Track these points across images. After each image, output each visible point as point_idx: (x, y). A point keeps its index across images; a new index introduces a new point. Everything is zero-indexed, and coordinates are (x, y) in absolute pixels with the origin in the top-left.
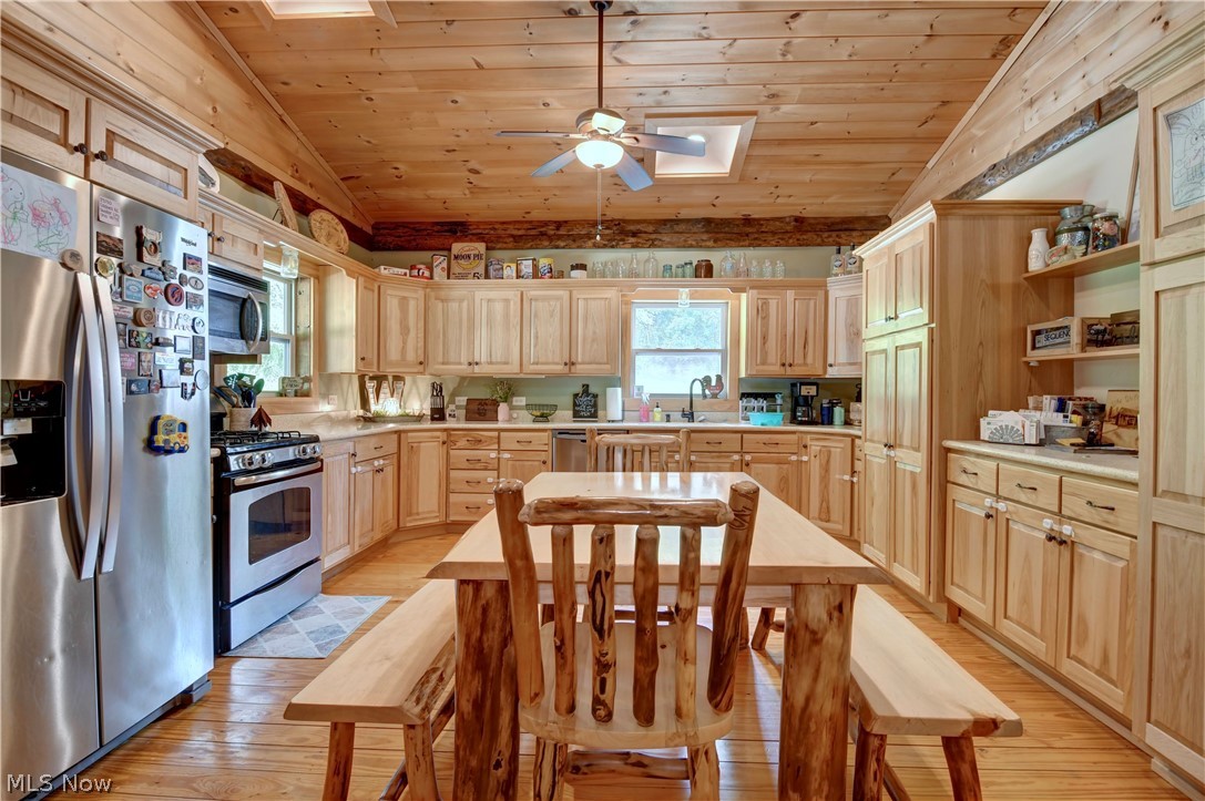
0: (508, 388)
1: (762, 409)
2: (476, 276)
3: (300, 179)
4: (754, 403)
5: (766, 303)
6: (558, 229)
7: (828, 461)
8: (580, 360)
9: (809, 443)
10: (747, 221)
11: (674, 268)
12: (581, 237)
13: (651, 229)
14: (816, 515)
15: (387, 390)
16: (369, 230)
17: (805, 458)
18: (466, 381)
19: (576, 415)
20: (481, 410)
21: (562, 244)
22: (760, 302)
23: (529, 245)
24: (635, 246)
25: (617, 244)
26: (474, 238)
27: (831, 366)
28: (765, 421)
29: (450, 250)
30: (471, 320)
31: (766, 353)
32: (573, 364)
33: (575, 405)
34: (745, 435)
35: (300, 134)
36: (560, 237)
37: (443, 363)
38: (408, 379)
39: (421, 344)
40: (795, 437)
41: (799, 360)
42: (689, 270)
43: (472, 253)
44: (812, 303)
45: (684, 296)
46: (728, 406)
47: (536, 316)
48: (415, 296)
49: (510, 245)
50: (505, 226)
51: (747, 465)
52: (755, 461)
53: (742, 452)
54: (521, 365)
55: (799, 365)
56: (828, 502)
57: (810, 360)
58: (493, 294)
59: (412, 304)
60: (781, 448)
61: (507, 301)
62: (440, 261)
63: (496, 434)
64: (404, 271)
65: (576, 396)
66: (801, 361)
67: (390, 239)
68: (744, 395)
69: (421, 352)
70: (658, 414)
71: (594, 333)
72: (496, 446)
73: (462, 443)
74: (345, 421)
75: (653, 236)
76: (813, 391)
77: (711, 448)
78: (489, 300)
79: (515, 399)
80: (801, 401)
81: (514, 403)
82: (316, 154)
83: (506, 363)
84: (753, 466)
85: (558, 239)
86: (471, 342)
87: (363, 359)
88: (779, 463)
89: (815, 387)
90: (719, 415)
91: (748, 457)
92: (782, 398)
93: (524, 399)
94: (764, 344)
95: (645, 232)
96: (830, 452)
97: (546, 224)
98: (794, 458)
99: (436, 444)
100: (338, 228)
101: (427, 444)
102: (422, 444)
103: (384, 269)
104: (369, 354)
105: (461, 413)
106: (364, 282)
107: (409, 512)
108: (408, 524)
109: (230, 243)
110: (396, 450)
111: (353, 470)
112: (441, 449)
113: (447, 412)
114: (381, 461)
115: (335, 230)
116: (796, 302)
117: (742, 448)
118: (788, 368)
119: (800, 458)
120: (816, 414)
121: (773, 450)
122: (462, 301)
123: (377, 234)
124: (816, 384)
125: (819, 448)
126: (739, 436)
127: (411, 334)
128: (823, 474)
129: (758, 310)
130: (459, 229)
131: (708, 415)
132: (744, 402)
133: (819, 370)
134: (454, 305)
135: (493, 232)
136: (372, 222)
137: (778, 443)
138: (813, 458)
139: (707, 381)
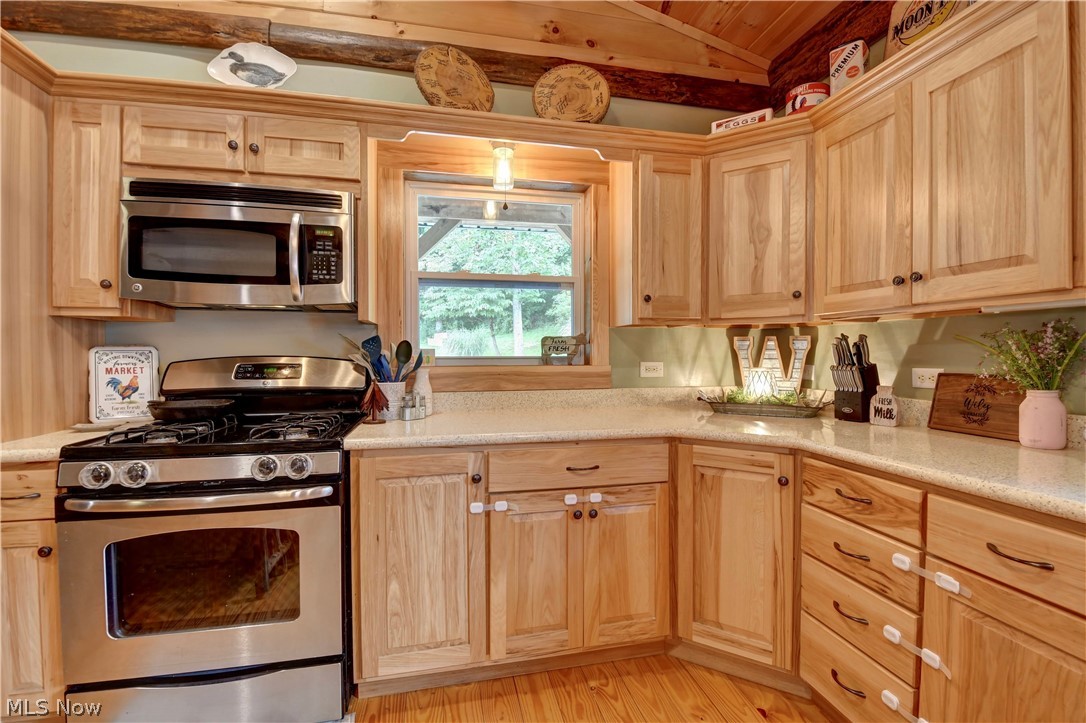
0: (1068, 341)
3: (563, 42)
15: (776, 353)
16: (761, 78)
20: (975, 407)
29: (889, 23)
37: (843, 289)
39: (799, 256)
54: (1075, 255)
59: (776, 176)
62: (845, 57)
64: (759, 113)
69: (799, 271)
72: (912, 536)
73: (825, 494)
74: (676, 404)
78: (953, 84)
87: (646, 298)
99: (764, 479)
100: (591, 84)
101: (739, 476)
102: (727, 475)
103: (718, 126)
104: (674, 290)
105: (923, 405)
106: (655, 160)
107: (697, 615)
108: (696, 639)
109: (286, 152)
110: (665, 476)
111: (477, 507)
112: (777, 495)
113: (874, 403)
114: (596, 497)
115: (584, 87)
122: (882, 122)
123: (771, 80)
127: (777, 237)
134: (863, 141)
136: (765, 64)
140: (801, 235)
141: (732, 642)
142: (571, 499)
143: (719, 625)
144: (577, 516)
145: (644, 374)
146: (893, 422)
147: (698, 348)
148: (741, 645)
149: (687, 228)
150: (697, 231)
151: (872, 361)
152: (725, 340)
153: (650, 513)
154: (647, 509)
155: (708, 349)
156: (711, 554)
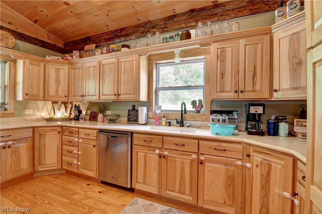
1: (219, 121)
4: (220, 117)
5: (223, 50)
6: (121, 32)
7: (268, 174)
8: (122, 93)
9: (252, 154)
10: (216, 5)
11: (168, 39)
12: (130, 34)
13: (162, 23)
15: (64, 108)
16: (62, 46)
17: (248, 165)
18: (92, 104)
19: (129, 120)
20: (94, 116)
21: (123, 39)
22: (219, 50)
25: (146, 33)
26: (92, 42)
27: (276, 91)
28: (218, 132)
29: (84, 49)
31: (224, 84)
32: (119, 95)
33: (129, 115)
34: (201, 142)
36: (122, 36)
37: (74, 96)
39: (66, 88)
40: (240, 147)
41: (249, 87)
42: (178, 38)
43: (91, 49)
44: (259, 46)
46: (205, 118)
47: (105, 72)
50: (103, 35)
51: (201, 163)
52: (207, 160)
53: (198, 153)
54: (100, 96)
55: (250, 91)
57: (258, 87)
58: (90, 64)
59: (62, 71)
61: (94, 66)
62: (76, 53)
63: (77, 129)
64: (58, 57)
65: (129, 110)
66: (251, 88)
68: (213, 112)
69: (66, 92)
70: (164, 121)
71: (128, 78)
72: (77, 136)
73: (66, 133)
74: (37, 120)
75: (163, 26)
76: (260, 110)
77: (178, 148)
78: (88, 67)
79: (107, 111)
80: (251, 116)
83: (94, 95)
84: (207, 164)
86: (82, 87)
87: (27, 94)
88: (226, 164)
89: (261, 108)
91: (202, 158)
92: (237, 114)
93: (110, 112)
94: (222, 78)
95: (160, 25)
96: (270, 166)
97: (117, 30)
98: (239, 163)
99: (55, 133)
100: (10, 37)
101: (50, 133)
102: (47, 133)
103: (48, 57)
104: (35, 92)
105: (88, 117)
106: (30, 61)
107: (40, 164)
108: (39, 170)
110: (31, 136)
112: (58, 135)
113: (80, 117)
114: (10, 143)
115: (7, 38)
116: (247, 47)
117: (198, 150)
118: (240, 93)
119: (244, 164)
120: (263, 127)
121: (221, 154)
122: (80, 68)
123: (65, 47)
124: (263, 105)
125: (260, 160)
126: (196, 141)
127: (62, 84)
128: (264, 184)
129: (218, 56)
130: (87, 40)
131: (193, 123)
132: (214, 116)
133: (265, 95)
134: (77, 71)
135: (98, 39)
136: (63, 43)
137: (225, 150)
138: (255, 167)
139: (194, 103)
140: (67, 84)
141: (48, 167)
143: (45, 165)
144: (4, 148)
145: (26, 113)
146: (83, 120)
147: (43, 106)
148: (50, 167)
149: (39, 78)
150: (42, 79)
151: (81, 109)
152: (51, 105)
153: (27, 144)
154: (26, 144)
155: (46, 106)
156: (43, 150)
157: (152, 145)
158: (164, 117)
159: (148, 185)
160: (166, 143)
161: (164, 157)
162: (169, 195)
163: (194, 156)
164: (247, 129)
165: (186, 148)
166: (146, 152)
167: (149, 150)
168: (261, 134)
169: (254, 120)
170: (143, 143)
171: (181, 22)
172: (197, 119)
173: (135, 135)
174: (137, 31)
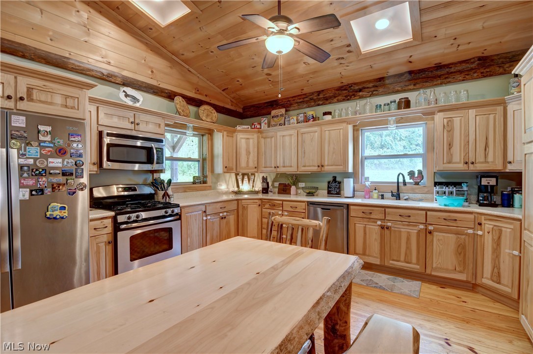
0: (296, 179)
1: (445, 193)
2: (280, 125)
3: (200, 94)
4: (447, 190)
5: (450, 121)
6: (319, 95)
7: (499, 238)
8: (326, 163)
9: (483, 222)
10: (439, 67)
11: (382, 106)
12: (330, 97)
13: (371, 85)
14: (489, 277)
17: (480, 233)
19: (329, 193)
20: (284, 189)
21: (321, 103)
22: (445, 120)
23: (305, 106)
24: (361, 97)
25: (351, 97)
26: (281, 107)
27: (510, 163)
28: (447, 203)
29: (270, 114)
30: (276, 146)
31: (451, 155)
32: (322, 166)
33: (329, 187)
34: (429, 213)
35: (198, 75)
36: (319, 100)
37: (265, 167)
38: (256, 174)
39: (256, 159)
40: (472, 216)
41: (480, 158)
42: (394, 106)
43: (279, 114)
44: (492, 116)
45: (392, 122)
46: (426, 190)
47: (304, 142)
48: (253, 137)
49: (296, 108)
50: (294, 98)
51: (430, 233)
52: (436, 230)
53: (426, 224)
54: (298, 167)
55: (482, 163)
56: (499, 269)
57: (490, 158)
58: (285, 133)
59: (251, 141)
60: (459, 224)
61: (291, 136)
62: (264, 120)
63: (281, 202)
64: (247, 126)
65: (329, 182)
66: (482, 160)
67: (248, 113)
68: (436, 184)
69: (256, 162)
70: (375, 194)
71: (334, 149)
72: (281, 209)
73: (267, 206)
74: (226, 193)
75: (372, 89)
76: (493, 182)
77: (402, 219)
78: (283, 136)
80: (483, 187)
81: (300, 186)
82: (208, 82)
83: (291, 166)
84: (435, 234)
85: (319, 101)
86: (276, 157)
87: (226, 167)
88: (457, 233)
89: (494, 179)
90: (419, 196)
91: (431, 228)
92: (467, 186)
93: (304, 184)
94: (450, 149)
95: (368, 88)
96: (500, 232)
97: (313, 93)
98: (470, 231)
99: (256, 205)
100: (213, 112)
101: (251, 206)
102: (249, 206)
103: (239, 126)
104: (231, 165)
105: (276, 190)
106: (227, 133)
109: (145, 125)
110: (236, 208)
111: (205, 218)
112: (258, 208)
113: (269, 190)
114: (225, 214)
115: (211, 112)
116: (477, 117)
117: (426, 221)
118: (470, 165)
119: (476, 232)
120: (497, 199)
121: (452, 224)
122: (272, 137)
123: (244, 112)
124: (496, 177)
125: (492, 226)
126: (424, 212)
127: (252, 155)
128: (495, 247)
129: (444, 126)
130: (274, 104)
131: (411, 195)
132: (438, 188)
133: (498, 166)
134: (269, 140)
135: (288, 103)
136: (242, 107)
137: (456, 220)
138: (486, 233)
139: (411, 174)
140: (256, 155)
142: (221, 215)
144: (222, 218)
145: (217, 186)
146: (272, 193)
150: (235, 151)
151: (268, 181)
152: (235, 176)
154: (233, 216)
155: (230, 179)
156: (245, 223)
157: (372, 216)
158: (375, 190)
159: (369, 256)
160: (389, 214)
161: (388, 228)
162: (393, 264)
163: (422, 227)
164: (478, 201)
165: (412, 219)
166: (365, 223)
167: (369, 222)
168: (494, 205)
169: (486, 192)
170: (361, 215)
171: (395, 85)
172: (417, 191)
173: (352, 207)
174: (339, 95)
